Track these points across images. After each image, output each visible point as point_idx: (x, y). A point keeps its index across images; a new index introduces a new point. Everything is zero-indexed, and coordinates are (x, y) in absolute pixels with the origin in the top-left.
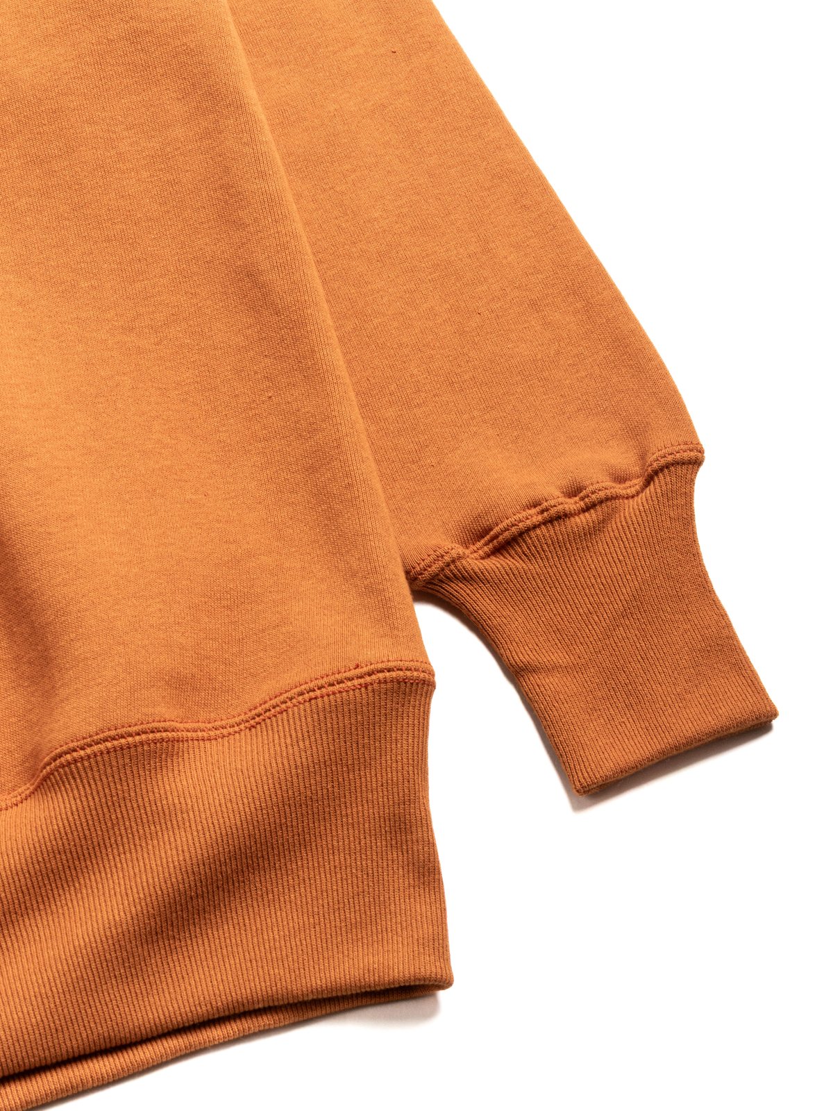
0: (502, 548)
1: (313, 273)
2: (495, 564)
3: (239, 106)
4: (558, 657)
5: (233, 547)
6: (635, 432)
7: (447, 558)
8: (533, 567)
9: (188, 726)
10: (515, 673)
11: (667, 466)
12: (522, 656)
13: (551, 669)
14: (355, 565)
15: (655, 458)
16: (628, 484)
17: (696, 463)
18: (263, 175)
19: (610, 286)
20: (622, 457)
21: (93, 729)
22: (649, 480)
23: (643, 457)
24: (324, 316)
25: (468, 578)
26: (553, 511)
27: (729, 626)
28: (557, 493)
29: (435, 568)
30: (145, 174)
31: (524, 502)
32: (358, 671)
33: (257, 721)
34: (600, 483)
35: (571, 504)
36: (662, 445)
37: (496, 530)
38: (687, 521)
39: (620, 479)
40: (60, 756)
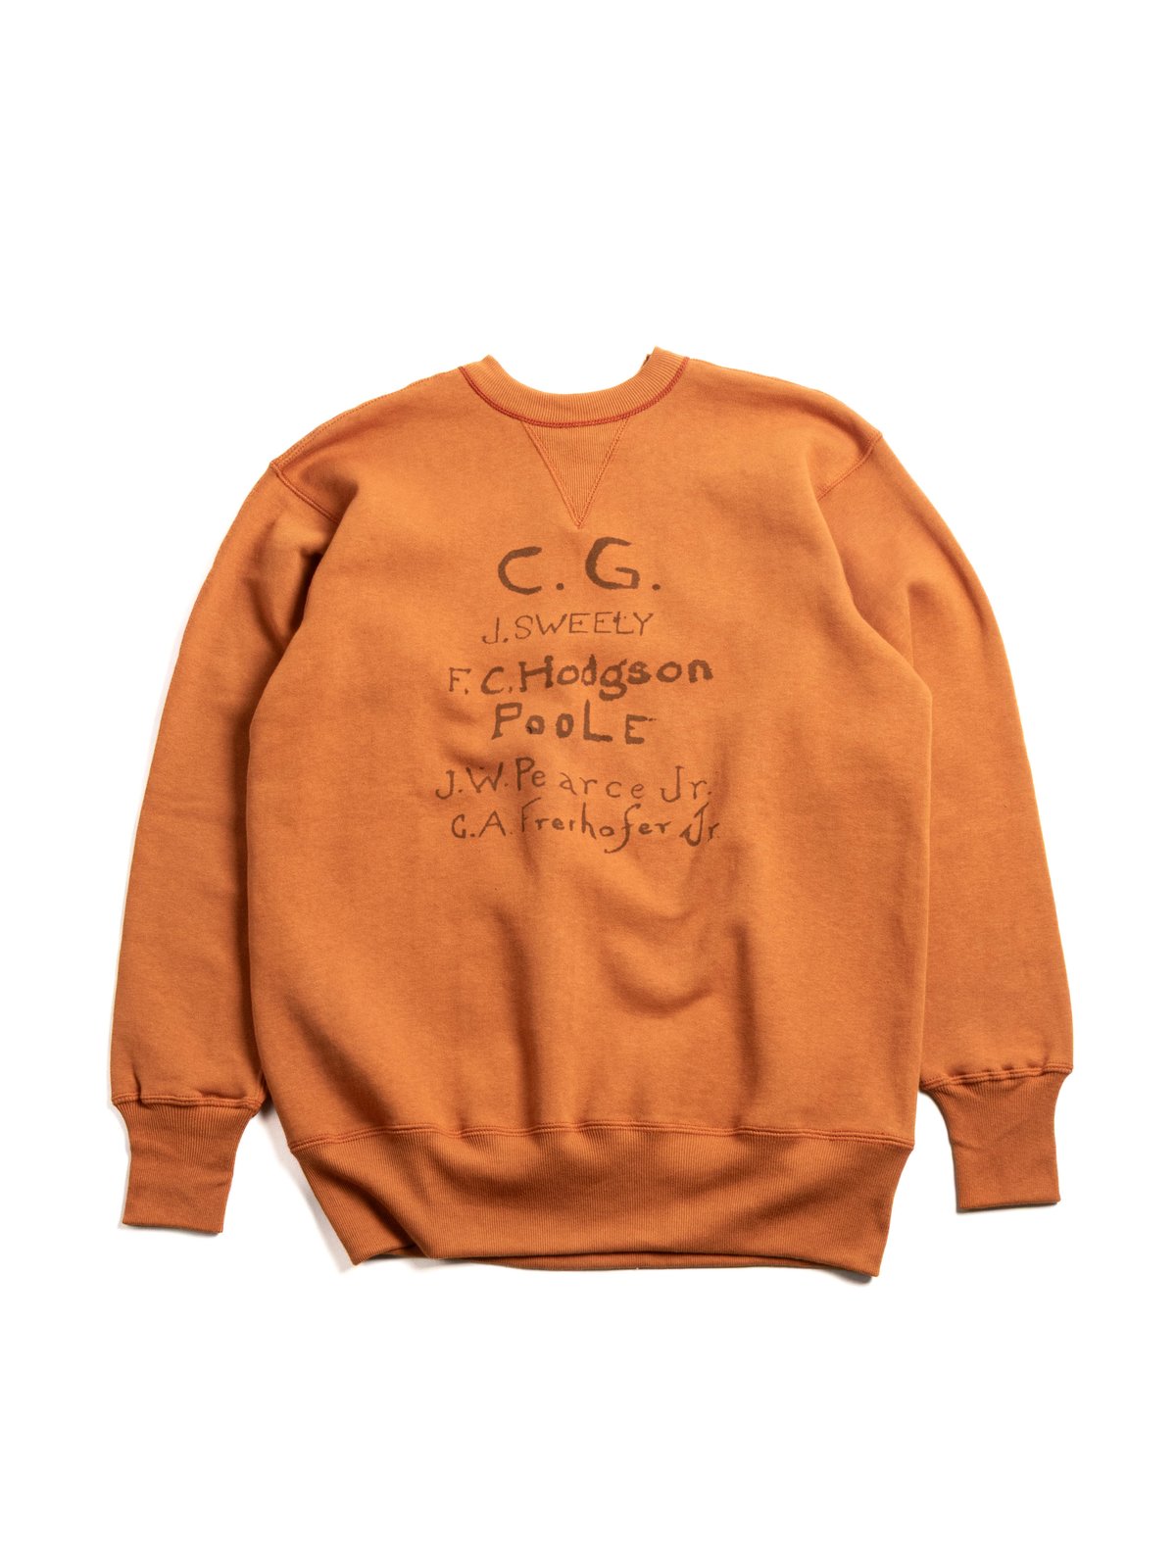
0: (967, 1084)
1: (926, 933)
2: (961, 1090)
3: (919, 839)
4: (974, 1143)
5: (849, 1050)
6: (1047, 1046)
7: (941, 1083)
8: (978, 1098)
9: (806, 1130)
10: (954, 1143)
11: (1054, 1072)
12: (959, 1138)
13: (969, 1148)
14: (898, 1081)
15: (1050, 1065)
16: (1035, 1069)
17: (1067, 1074)
18: (918, 876)
19: (1063, 966)
20: (1036, 1055)
21: (765, 1125)
22: (1044, 1073)
23: (1046, 1059)
24: (924, 955)
25: (947, 1093)
26: (995, 1077)
27: (1055, 1153)
28: (1000, 1068)
29: (934, 1086)
30: (867, 850)
31: (984, 1068)
32: (881, 1136)
33: (834, 1138)
34: (1021, 1068)
35: (1004, 1074)
36: (1056, 1060)
37: (967, 1076)
38: (1053, 1098)
39: (1032, 1066)
40: (748, 1129)
